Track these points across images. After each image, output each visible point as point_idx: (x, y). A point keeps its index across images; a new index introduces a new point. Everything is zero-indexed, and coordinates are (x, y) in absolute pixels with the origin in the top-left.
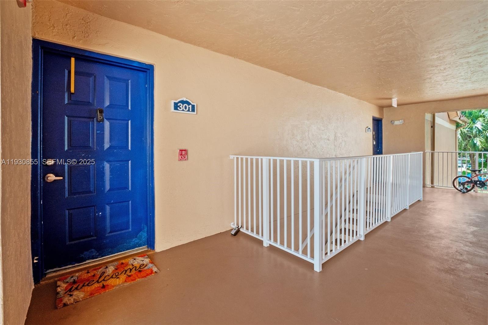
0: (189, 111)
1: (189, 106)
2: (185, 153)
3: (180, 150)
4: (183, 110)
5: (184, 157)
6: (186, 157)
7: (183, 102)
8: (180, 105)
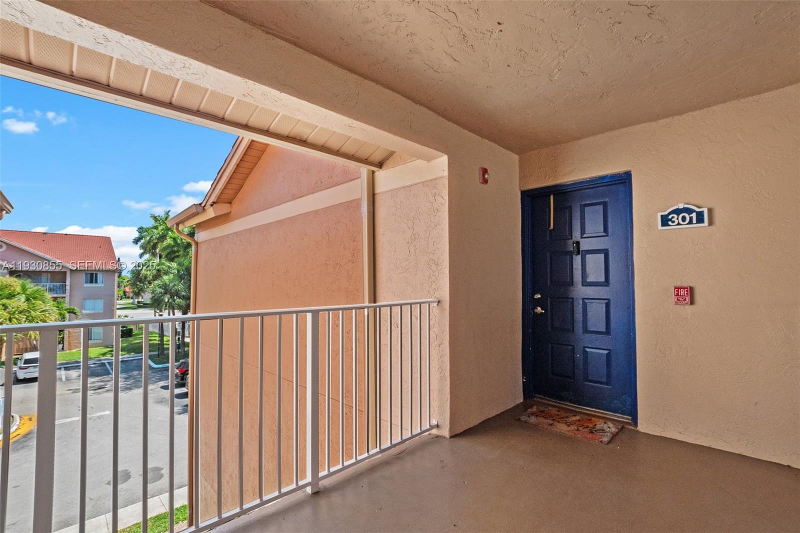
0: (691, 222)
1: (691, 216)
2: (686, 292)
3: (675, 288)
4: (679, 224)
5: (683, 298)
6: (687, 299)
7: (677, 212)
8: (673, 217)
